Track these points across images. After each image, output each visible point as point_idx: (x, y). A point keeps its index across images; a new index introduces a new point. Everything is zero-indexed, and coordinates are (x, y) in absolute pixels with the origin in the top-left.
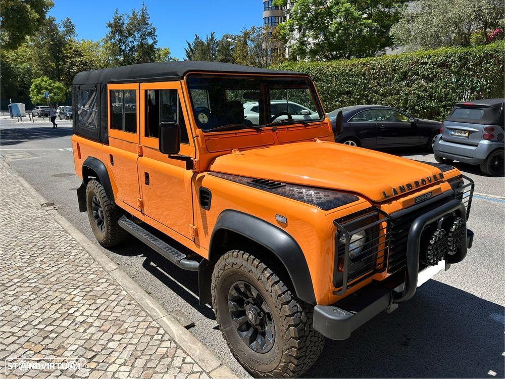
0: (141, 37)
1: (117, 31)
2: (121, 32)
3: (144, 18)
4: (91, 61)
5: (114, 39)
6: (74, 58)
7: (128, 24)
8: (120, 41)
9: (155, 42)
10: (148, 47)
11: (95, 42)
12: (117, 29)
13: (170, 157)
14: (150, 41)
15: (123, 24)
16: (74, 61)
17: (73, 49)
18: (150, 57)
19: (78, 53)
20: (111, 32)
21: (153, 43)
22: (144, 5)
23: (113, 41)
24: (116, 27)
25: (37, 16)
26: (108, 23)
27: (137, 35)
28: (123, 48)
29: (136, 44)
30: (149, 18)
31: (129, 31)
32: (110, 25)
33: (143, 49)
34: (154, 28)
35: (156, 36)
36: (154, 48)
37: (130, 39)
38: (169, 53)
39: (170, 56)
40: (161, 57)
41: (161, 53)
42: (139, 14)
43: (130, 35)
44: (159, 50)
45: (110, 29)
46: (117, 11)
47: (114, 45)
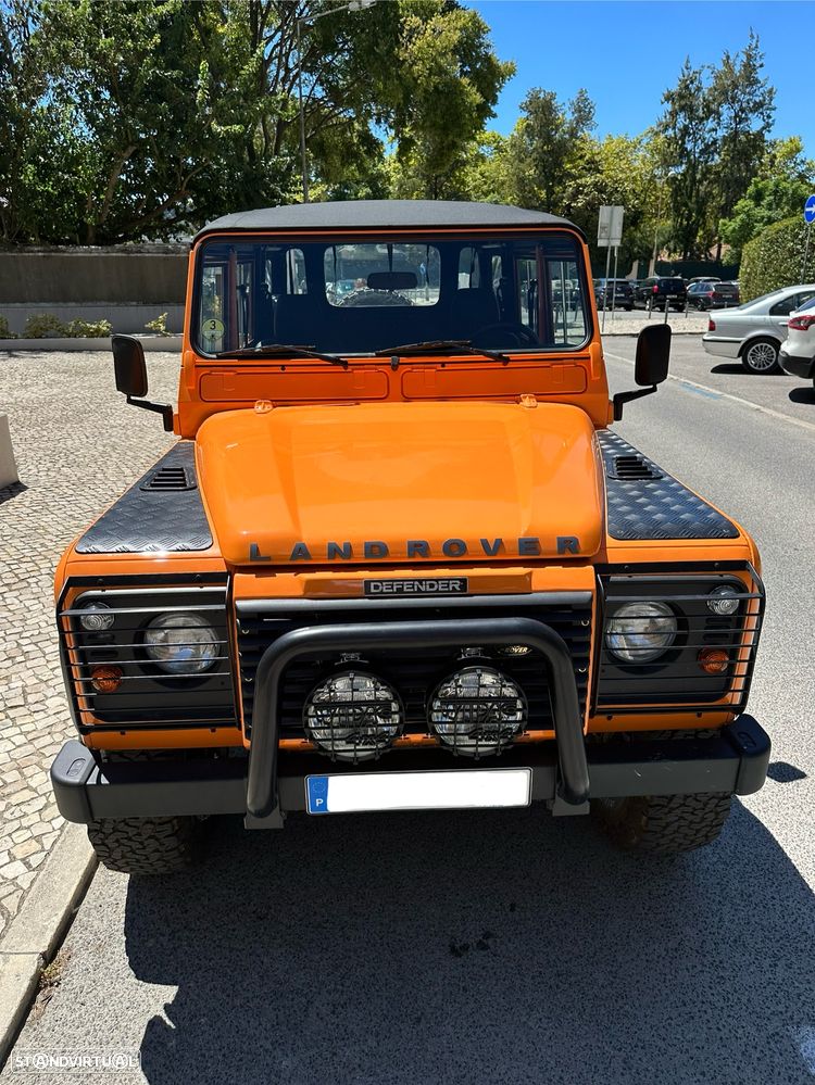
0: (737, 115)
1: (682, 108)
2: (689, 109)
3: (749, 68)
4: (616, 182)
5: (674, 128)
6: (581, 177)
7: (711, 89)
8: (685, 131)
9: (767, 126)
10: (749, 141)
11: (633, 139)
12: (683, 103)
13: (130, 401)
14: (755, 124)
15: (699, 89)
16: (581, 185)
17: (587, 157)
18: (747, 164)
19: (593, 166)
20: (671, 113)
21: (764, 128)
22: (752, 37)
23: (670, 132)
24: (683, 100)
25: (478, 99)
26: (666, 92)
27: (727, 112)
28: (689, 146)
29: (722, 133)
30: (761, 66)
31: (707, 106)
32: (669, 98)
33: (735, 146)
34: (770, 92)
35: (774, 109)
36: (764, 142)
37: (710, 124)
38: (798, 150)
39: (800, 156)
40: (777, 162)
41: (779, 152)
42: (738, 63)
43: (709, 112)
44: (773, 145)
45: (669, 107)
46: (688, 61)
47: (669, 141)
